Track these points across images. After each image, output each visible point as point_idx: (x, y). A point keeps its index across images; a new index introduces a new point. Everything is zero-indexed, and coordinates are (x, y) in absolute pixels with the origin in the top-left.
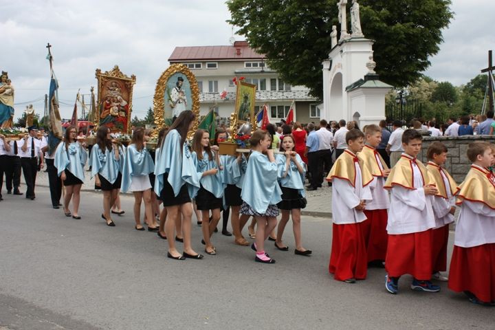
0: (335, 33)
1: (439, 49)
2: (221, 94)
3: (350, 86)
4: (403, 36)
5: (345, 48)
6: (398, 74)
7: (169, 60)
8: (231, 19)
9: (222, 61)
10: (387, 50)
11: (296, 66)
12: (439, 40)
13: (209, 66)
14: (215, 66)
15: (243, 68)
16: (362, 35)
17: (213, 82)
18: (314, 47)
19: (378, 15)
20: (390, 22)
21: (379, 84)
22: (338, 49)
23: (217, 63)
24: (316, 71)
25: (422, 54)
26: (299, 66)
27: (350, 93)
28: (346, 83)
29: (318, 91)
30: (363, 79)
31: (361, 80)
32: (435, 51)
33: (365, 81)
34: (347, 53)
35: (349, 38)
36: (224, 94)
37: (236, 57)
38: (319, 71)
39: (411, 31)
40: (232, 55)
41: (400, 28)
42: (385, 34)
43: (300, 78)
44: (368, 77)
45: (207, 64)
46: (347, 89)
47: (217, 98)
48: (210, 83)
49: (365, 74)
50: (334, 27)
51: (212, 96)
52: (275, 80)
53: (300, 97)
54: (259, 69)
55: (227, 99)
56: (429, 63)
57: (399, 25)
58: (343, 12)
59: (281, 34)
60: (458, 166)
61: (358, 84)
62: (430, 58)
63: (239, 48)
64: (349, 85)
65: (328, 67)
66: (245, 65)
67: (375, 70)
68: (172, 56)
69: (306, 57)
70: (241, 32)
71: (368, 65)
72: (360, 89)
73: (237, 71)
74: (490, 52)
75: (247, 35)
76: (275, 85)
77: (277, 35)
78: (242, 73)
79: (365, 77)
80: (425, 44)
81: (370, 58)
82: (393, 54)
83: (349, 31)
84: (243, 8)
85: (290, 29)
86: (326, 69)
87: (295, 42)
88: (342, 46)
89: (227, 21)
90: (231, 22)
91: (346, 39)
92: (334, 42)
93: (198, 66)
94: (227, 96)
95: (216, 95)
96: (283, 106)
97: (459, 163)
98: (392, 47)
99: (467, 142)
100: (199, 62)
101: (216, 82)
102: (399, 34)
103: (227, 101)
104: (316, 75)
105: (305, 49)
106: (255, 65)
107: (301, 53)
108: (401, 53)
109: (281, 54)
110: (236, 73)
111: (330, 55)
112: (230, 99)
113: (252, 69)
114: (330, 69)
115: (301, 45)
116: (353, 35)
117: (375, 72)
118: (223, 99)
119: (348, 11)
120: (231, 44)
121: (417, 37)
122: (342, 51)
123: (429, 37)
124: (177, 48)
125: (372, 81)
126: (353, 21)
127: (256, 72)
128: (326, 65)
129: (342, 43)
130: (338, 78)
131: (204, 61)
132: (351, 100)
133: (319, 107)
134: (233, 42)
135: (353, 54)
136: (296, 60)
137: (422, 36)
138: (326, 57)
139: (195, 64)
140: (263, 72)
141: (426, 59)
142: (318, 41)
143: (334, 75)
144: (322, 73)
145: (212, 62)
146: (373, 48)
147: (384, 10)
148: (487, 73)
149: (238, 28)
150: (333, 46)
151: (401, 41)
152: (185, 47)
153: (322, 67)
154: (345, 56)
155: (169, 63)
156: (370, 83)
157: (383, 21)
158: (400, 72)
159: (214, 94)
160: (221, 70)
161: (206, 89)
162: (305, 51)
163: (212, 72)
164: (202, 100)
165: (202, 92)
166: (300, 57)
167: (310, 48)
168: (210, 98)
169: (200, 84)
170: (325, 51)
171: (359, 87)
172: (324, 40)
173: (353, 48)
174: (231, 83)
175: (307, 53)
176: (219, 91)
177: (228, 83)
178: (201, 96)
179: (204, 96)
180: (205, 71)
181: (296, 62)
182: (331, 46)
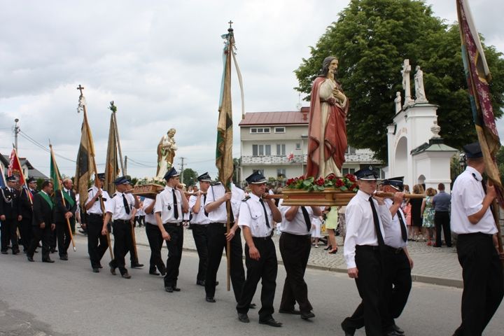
0: (399, 99)
1: (503, 113)
2: (288, 156)
3: (415, 150)
4: (467, 101)
5: (410, 113)
6: (462, 137)
7: (240, 125)
8: (298, 86)
9: (290, 126)
10: (450, 115)
11: (360, 130)
13: (277, 130)
14: (282, 130)
16: (426, 100)
17: (281, 146)
18: (379, 112)
19: (441, 82)
20: (453, 87)
21: (444, 147)
22: (403, 114)
23: (285, 128)
24: (380, 135)
26: (364, 130)
27: (414, 156)
28: (411, 146)
29: (383, 154)
30: (428, 143)
31: (426, 144)
32: (499, 115)
33: (430, 145)
34: (412, 118)
35: (414, 103)
36: (292, 156)
37: (303, 122)
38: (383, 136)
40: (299, 120)
41: (463, 93)
42: (448, 99)
43: (365, 142)
44: (433, 141)
45: (275, 128)
46: (411, 152)
47: (285, 161)
48: (278, 146)
49: (430, 138)
50: (398, 93)
51: (279, 158)
53: (365, 160)
55: (294, 162)
57: (462, 90)
58: (406, 79)
61: (423, 148)
63: (305, 113)
64: (414, 148)
65: (393, 131)
67: (439, 134)
68: (241, 121)
69: (370, 122)
70: (308, 99)
71: (433, 130)
72: (425, 153)
73: (303, 135)
79: (430, 141)
81: (435, 123)
82: (456, 118)
84: (311, 76)
85: (355, 95)
86: (390, 133)
87: (360, 107)
88: (408, 110)
89: (296, 88)
90: (299, 90)
91: (410, 104)
92: (398, 108)
93: (267, 130)
94: (294, 159)
96: (347, 169)
98: (455, 112)
100: (267, 127)
101: (284, 146)
102: (461, 99)
103: (294, 164)
104: (380, 139)
105: (370, 114)
107: (366, 118)
108: (464, 117)
110: (302, 137)
111: (395, 120)
112: (297, 161)
114: (394, 134)
115: (365, 110)
116: (417, 101)
117: (439, 136)
118: (291, 162)
119: (412, 78)
120: (298, 109)
122: (406, 116)
124: (247, 114)
125: (436, 145)
126: (417, 87)
128: (390, 130)
129: (407, 108)
130: (403, 142)
131: (272, 125)
132: (416, 163)
133: (384, 169)
134: (300, 108)
135: (417, 119)
136: (360, 124)
138: (391, 122)
139: (264, 129)
142: (382, 106)
143: (399, 139)
144: (386, 137)
145: (280, 127)
146: (438, 113)
147: (446, 77)
149: (305, 95)
150: (397, 111)
152: (254, 113)
153: (387, 131)
154: (409, 121)
156: (435, 147)
157: (446, 87)
158: (464, 136)
159: (282, 157)
160: (289, 134)
161: (274, 152)
162: (370, 116)
163: (280, 136)
164: (270, 163)
165: (270, 154)
166: (365, 122)
167: (374, 113)
168: (277, 161)
169: (268, 147)
170: (390, 116)
171: (424, 151)
172: (387, 106)
173: (418, 113)
174: (298, 146)
175: (371, 118)
176: (286, 154)
177: (295, 146)
178: (269, 158)
179: (272, 158)
180: (273, 135)
181: (361, 127)
182: (395, 111)
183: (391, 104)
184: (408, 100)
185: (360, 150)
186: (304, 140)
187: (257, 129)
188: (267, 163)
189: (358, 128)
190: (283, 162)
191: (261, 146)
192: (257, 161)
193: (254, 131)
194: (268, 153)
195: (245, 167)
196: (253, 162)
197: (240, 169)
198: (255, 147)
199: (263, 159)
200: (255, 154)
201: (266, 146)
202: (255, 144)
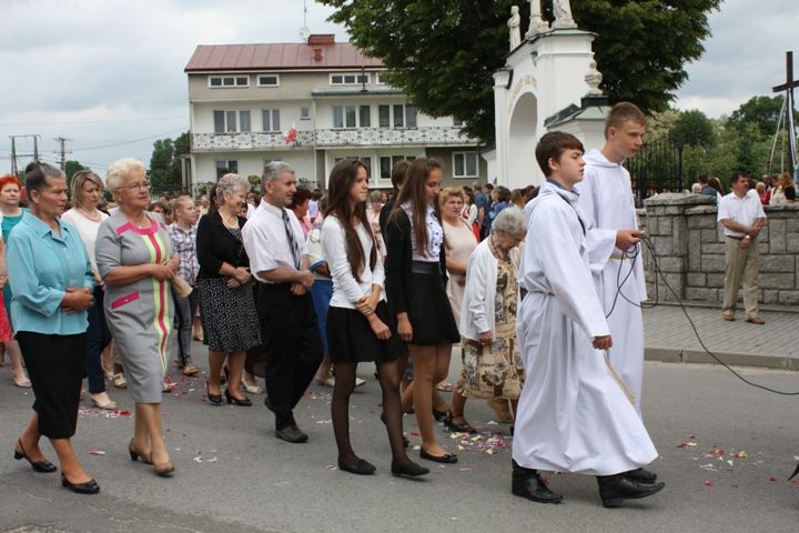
0: (515, 20)
1: (703, 49)
2: (286, 134)
3: (554, 118)
4: (641, 25)
5: (544, 48)
7: (186, 70)
9: (288, 72)
10: (611, 51)
11: (440, 80)
12: (703, 33)
13: (263, 81)
14: (273, 81)
15: (327, 85)
16: (572, 23)
17: (271, 113)
18: (475, 46)
22: (528, 48)
23: (277, 76)
25: (673, 58)
26: (448, 80)
28: (545, 110)
30: (580, 106)
31: (573, 107)
32: (697, 52)
33: (584, 108)
34: (546, 56)
35: (549, 29)
36: (292, 135)
37: (314, 64)
39: (656, 17)
40: (306, 60)
41: (635, 10)
42: (607, 22)
43: (448, 103)
44: (589, 101)
45: (258, 78)
46: (546, 122)
47: (280, 142)
48: (265, 113)
49: (583, 96)
50: (515, 9)
51: (269, 137)
52: (388, 107)
53: (435, 139)
54: (356, 87)
55: (298, 145)
56: (685, 74)
57: (633, 5)
59: (415, 22)
60: (767, 258)
61: (568, 114)
62: (686, 66)
63: (319, 47)
64: (551, 115)
65: (506, 83)
66: (331, 80)
67: (600, 87)
68: (191, 61)
69: (460, 65)
71: (588, 79)
72: (576, 123)
73: (316, 91)
74: (790, 55)
75: (348, 23)
76: (388, 117)
77: (406, 22)
78: (326, 94)
79: (583, 100)
80: (679, 40)
81: (592, 66)
82: (622, 58)
83: (548, 15)
85: (431, 12)
86: (500, 86)
87: (441, 36)
88: (537, 43)
91: (541, 31)
92: (515, 38)
93: (242, 82)
94: (298, 138)
95: (277, 137)
97: (768, 253)
98: (620, 46)
99: (782, 214)
100: (243, 74)
101: (276, 113)
102: (632, 22)
103: (298, 148)
104: (478, 96)
105: (459, 49)
106: (350, 80)
107: (450, 57)
108: (634, 57)
109: (411, 59)
110: (314, 94)
111: (510, 61)
112: (304, 143)
113: (344, 87)
114: (508, 87)
115: (450, 41)
116: (555, 24)
117: (601, 92)
118: (291, 144)
120: (302, 39)
121: (665, 26)
122: (535, 54)
123: (685, 27)
124: (199, 47)
125: (596, 108)
127: (352, 94)
128: (500, 79)
130: (527, 105)
131: (253, 72)
133: (486, 156)
134: (307, 36)
135: (557, 59)
136: (440, 70)
137: (675, 25)
138: (500, 65)
139: (235, 78)
140: (364, 92)
141: (679, 68)
142: (484, 33)
143: (517, 98)
144: (492, 94)
145: (269, 75)
146: (595, 47)
148: (784, 93)
150: (513, 48)
151: (636, 35)
152: (215, 46)
153: (492, 83)
154: (541, 63)
155: (186, 75)
156: (592, 112)
158: (634, 91)
159: (273, 134)
160: (285, 89)
161: (257, 125)
162: (459, 53)
163: (269, 93)
164: (250, 146)
165: (249, 130)
166: (448, 64)
167: (468, 47)
168: (265, 142)
169: (246, 115)
170: (497, 53)
171: (574, 119)
172: (492, 32)
173: (558, 48)
174: (305, 114)
175: (462, 57)
176: (282, 128)
177: (299, 114)
178: (248, 138)
179: (253, 137)
180: (255, 89)
181: (441, 74)
182: (508, 44)
183: (501, 30)
184: (537, 23)
185: (439, 119)
186: (317, 102)
187: (222, 78)
188: (243, 147)
189: (437, 76)
190: (276, 145)
191: (232, 114)
192: (224, 143)
193: (216, 82)
194: (246, 127)
195: (200, 156)
196: (215, 146)
197: (189, 160)
198: (218, 116)
199: (236, 138)
200: (219, 130)
201: (242, 113)
202: (218, 109)
